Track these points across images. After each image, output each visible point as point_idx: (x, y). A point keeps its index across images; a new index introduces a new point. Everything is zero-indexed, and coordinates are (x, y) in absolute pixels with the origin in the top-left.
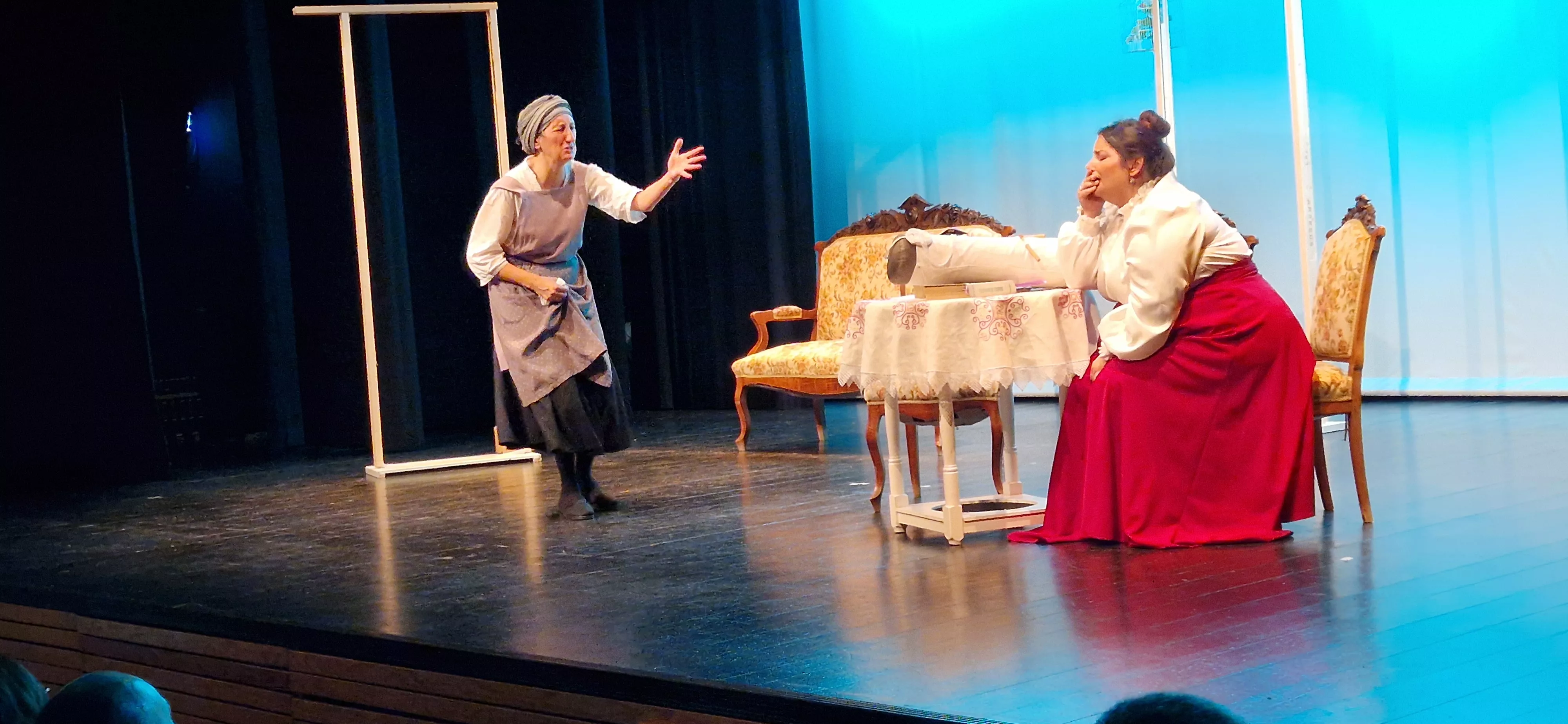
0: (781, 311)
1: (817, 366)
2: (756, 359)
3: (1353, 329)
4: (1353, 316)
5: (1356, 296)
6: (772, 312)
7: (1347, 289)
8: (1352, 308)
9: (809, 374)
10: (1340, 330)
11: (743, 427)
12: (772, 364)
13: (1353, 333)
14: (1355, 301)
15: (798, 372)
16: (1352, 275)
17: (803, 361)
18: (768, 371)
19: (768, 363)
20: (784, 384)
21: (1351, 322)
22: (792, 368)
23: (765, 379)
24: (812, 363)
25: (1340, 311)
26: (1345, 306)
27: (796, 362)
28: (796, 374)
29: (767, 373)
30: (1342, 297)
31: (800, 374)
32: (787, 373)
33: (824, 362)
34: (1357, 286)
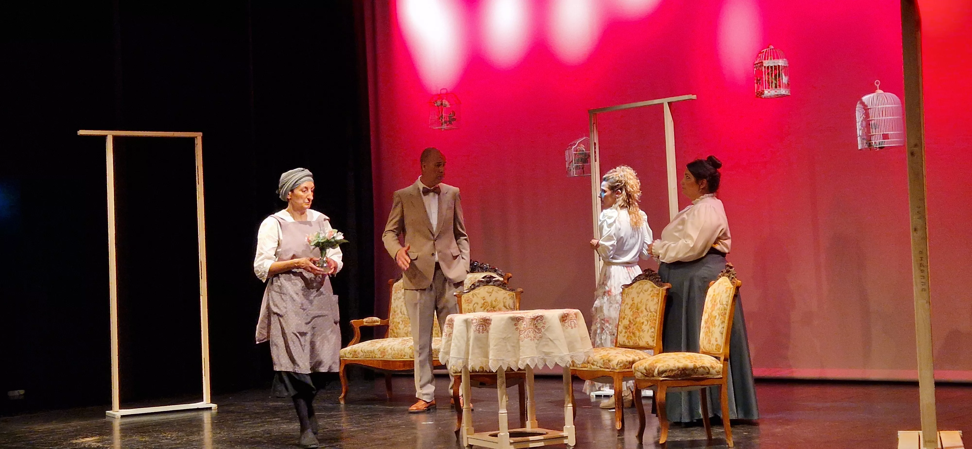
0: (368, 320)
1: (393, 353)
2: (354, 348)
3: (724, 338)
4: (723, 331)
5: (725, 319)
6: (363, 321)
7: (720, 315)
8: (723, 326)
9: (388, 358)
10: (716, 338)
11: (344, 390)
12: (364, 351)
13: (723, 340)
14: (724, 322)
15: (381, 357)
16: (723, 307)
17: (384, 350)
18: (362, 355)
19: (362, 351)
20: (371, 364)
21: (722, 334)
22: (377, 354)
23: (359, 361)
24: (390, 351)
25: (717, 327)
26: (719, 325)
27: (379, 350)
28: (379, 358)
29: (361, 357)
30: (717, 320)
31: (382, 358)
32: (373, 357)
33: (397, 351)
34: (726, 314)
